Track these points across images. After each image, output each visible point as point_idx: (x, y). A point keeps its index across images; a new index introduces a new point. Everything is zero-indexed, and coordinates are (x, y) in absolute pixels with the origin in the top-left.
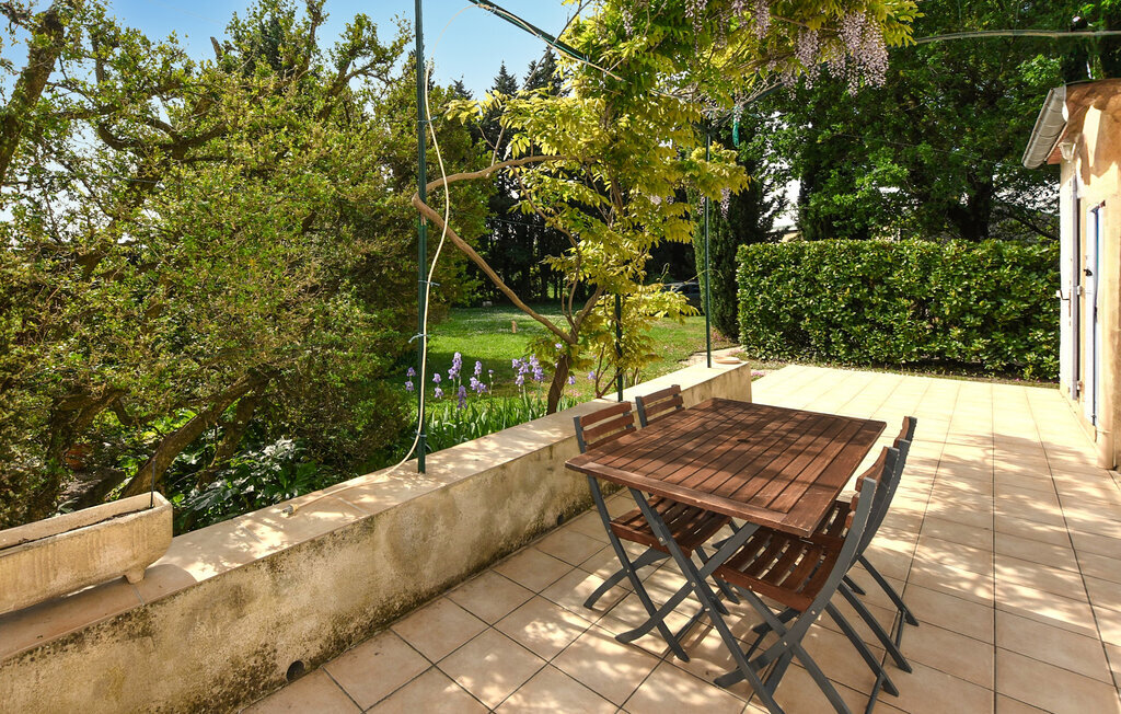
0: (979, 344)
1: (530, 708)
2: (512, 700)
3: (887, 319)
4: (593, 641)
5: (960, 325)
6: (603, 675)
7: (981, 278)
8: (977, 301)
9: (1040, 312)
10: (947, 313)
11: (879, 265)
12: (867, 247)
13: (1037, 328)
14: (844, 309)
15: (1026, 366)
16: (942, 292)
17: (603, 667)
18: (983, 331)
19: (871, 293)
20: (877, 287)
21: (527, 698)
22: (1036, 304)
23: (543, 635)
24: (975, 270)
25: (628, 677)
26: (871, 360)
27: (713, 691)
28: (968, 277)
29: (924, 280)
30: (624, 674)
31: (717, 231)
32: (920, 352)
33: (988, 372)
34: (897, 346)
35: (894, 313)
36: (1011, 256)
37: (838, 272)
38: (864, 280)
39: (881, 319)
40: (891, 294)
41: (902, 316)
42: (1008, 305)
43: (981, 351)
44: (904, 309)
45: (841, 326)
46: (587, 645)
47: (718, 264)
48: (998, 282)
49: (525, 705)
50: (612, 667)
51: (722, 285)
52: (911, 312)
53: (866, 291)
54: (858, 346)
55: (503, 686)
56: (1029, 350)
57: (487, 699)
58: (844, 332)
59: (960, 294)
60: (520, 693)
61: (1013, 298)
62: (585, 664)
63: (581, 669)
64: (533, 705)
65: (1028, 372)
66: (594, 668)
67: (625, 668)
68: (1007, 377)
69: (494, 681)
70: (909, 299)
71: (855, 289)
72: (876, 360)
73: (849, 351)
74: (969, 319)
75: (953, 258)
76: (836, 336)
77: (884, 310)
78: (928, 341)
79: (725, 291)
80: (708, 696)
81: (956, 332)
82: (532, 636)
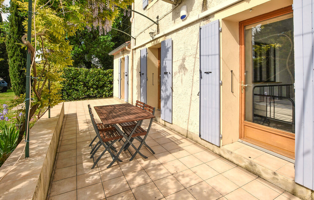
0: (96, 91)
1: (112, 190)
2: (106, 193)
3: (78, 88)
4: (104, 172)
5: (93, 88)
6: (114, 174)
7: (96, 77)
8: (96, 82)
9: (105, 84)
10: (90, 85)
11: (76, 74)
12: (73, 69)
13: (105, 87)
14: (67, 86)
15: (103, 95)
16: (89, 81)
17: (112, 173)
18: (97, 89)
19: (74, 81)
20: (75, 80)
21: (108, 189)
22: (105, 82)
23: (92, 180)
24: (95, 75)
25: (118, 171)
26: (73, 99)
27: (131, 162)
28: (94, 77)
29: (86, 78)
30: (117, 171)
31: (21, 62)
32: (84, 95)
33: (97, 97)
34: (79, 94)
35: (79, 86)
36: (102, 72)
37: (66, 76)
38: (72, 78)
39: (76, 88)
40: (78, 81)
41: (81, 87)
42: (101, 83)
43: (96, 93)
44: (81, 85)
45: (66, 90)
46: (104, 173)
47: (21, 74)
48: (99, 78)
49: (110, 191)
50: (114, 172)
51: (22, 81)
52: (83, 86)
53: (73, 81)
54: (70, 95)
55: (100, 193)
56: (104, 92)
57: (102, 197)
58: (67, 92)
59: (92, 81)
60: (105, 190)
61: (101, 81)
62: (109, 176)
63: (109, 177)
64: (111, 189)
65: (104, 96)
66: (111, 175)
67: (116, 170)
68: (100, 98)
69: (97, 195)
70: (82, 82)
71: (70, 80)
72: (75, 98)
73: (68, 97)
74: (94, 86)
75: (92, 73)
76: (65, 93)
77: (77, 85)
78: (86, 92)
79: (23, 83)
80: (132, 163)
81: (92, 89)
82: (90, 182)
